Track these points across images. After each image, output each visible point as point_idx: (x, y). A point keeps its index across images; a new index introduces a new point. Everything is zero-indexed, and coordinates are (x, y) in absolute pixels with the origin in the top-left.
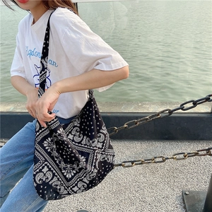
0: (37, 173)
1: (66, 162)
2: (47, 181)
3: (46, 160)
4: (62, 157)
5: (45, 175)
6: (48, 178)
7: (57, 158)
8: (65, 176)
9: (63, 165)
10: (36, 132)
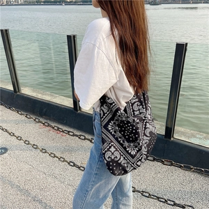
0: (106, 152)
1: (129, 141)
2: (116, 159)
3: (112, 141)
4: (125, 137)
5: (113, 154)
6: (116, 157)
7: (120, 137)
8: (130, 154)
9: (126, 144)
10: (101, 118)
